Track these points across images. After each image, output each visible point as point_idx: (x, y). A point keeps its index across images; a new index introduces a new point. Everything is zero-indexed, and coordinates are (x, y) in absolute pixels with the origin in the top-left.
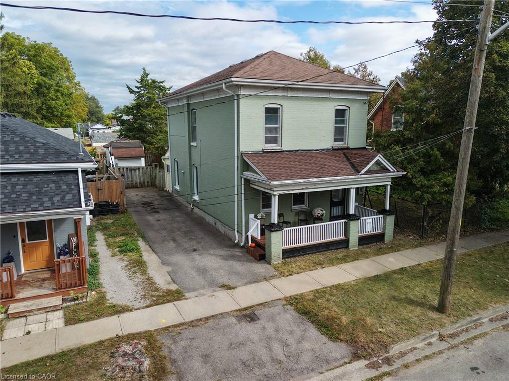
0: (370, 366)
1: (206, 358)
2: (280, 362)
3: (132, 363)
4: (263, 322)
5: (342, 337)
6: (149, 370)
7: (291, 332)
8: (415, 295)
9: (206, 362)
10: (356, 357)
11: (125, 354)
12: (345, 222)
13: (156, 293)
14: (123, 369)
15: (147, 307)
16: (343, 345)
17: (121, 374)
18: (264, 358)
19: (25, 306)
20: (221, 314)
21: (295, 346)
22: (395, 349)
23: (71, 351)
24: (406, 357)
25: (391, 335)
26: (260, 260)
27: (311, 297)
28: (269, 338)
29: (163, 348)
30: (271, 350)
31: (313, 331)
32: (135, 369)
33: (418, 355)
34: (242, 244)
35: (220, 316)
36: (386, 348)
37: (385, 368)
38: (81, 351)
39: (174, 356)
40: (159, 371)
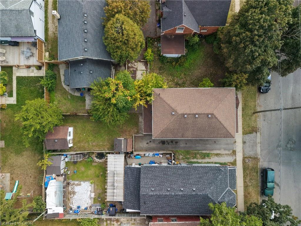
4: (246, 141)
7: (250, 138)
9: (250, 152)
10: (257, 133)
11: (248, 161)
13: (232, 154)
15: (236, 156)
16: (254, 133)
21: (252, 139)
28: (249, 142)
29: (247, 156)
30: (251, 143)
31: (250, 135)
36: (257, 128)
37: (259, 130)
40: (250, 158)
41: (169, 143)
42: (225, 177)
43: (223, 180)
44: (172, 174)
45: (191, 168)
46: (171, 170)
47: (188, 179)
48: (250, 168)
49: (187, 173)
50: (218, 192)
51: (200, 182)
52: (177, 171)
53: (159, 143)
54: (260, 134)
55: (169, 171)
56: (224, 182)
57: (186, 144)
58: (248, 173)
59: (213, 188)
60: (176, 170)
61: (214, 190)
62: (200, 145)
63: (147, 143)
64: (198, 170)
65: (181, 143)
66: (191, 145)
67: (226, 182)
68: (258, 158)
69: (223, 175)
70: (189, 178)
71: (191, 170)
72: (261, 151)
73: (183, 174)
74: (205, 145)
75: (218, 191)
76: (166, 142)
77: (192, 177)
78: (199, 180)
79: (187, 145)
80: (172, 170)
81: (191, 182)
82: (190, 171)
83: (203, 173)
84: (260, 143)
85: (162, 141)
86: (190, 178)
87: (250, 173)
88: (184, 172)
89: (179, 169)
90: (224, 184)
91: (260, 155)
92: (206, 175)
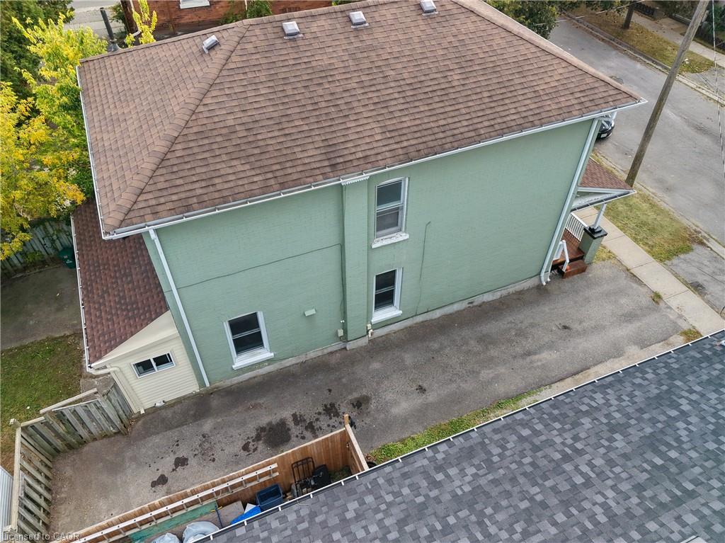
4: (699, 280)
7: (699, 267)
37: (705, 234)
41: (316, 425)
44: (402, 523)
45: (525, 424)
46: (378, 498)
47: (571, 499)
49: (520, 464)
51: (682, 468)
52: (435, 484)
53: (245, 448)
54: (719, 243)
55: (359, 517)
57: (421, 389)
60: (424, 484)
62: (502, 370)
63: (154, 484)
64: (587, 413)
65: (389, 396)
66: (454, 386)
70: (565, 487)
71: (537, 433)
73: (495, 482)
74: (528, 359)
76: (291, 424)
77: (585, 469)
78: (659, 461)
79: (431, 397)
80: (389, 498)
81: (605, 507)
82: (537, 441)
83: (641, 411)
85: (263, 429)
86: (574, 486)
88: (491, 466)
89: (439, 469)
92: (674, 413)
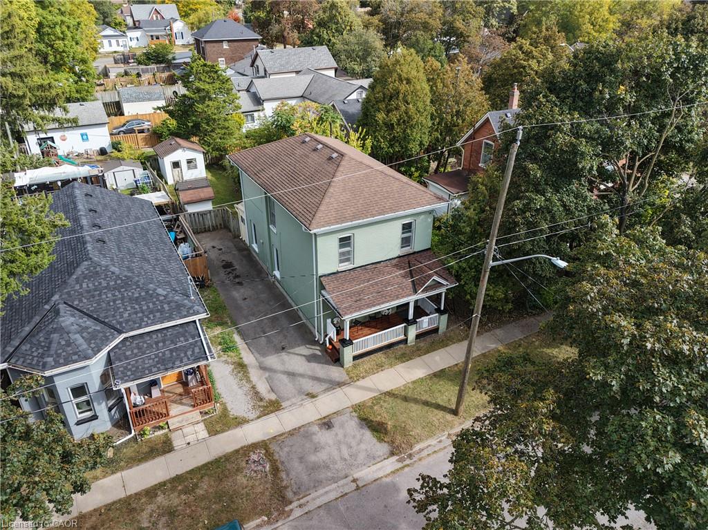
0: (399, 461)
1: (301, 459)
2: (345, 460)
3: (260, 468)
4: (336, 429)
5: (386, 440)
6: (269, 471)
7: (354, 437)
8: (442, 400)
9: (301, 462)
10: (392, 454)
11: (255, 462)
12: (405, 326)
13: (262, 404)
14: (255, 472)
15: (258, 418)
16: (386, 445)
17: (255, 475)
18: (336, 458)
19: (178, 422)
20: (309, 423)
21: (355, 448)
22: (417, 447)
23: (221, 458)
24: (423, 452)
25: (417, 437)
26: (335, 362)
27: (370, 404)
28: (340, 442)
29: (275, 454)
30: (340, 451)
31: (368, 434)
32: (262, 471)
33: (430, 450)
34: (321, 342)
35: (308, 425)
36: (411, 447)
37: (408, 462)
38: (227, 458)
39: (282, 459)
40: (275, 470)
41: (230, 274)
42: (162, 311)
43: (151, 305)
48: (227, 484)
50: (100, 295)
54: (398, 470)
56: (143, 312)
57: (245, 299)
58: (200, 492)
59: (113, 273)
61: (104, 279)
67: (142, 319)
68: (287, 509)
69: (169, 303)
72: (327, 506)
75: (104, 296)
76: (233, 268)
79: (240, 302)
84: (358, 488)
87: (203, 498)
90: (136, 313)
91: (306, 509)
